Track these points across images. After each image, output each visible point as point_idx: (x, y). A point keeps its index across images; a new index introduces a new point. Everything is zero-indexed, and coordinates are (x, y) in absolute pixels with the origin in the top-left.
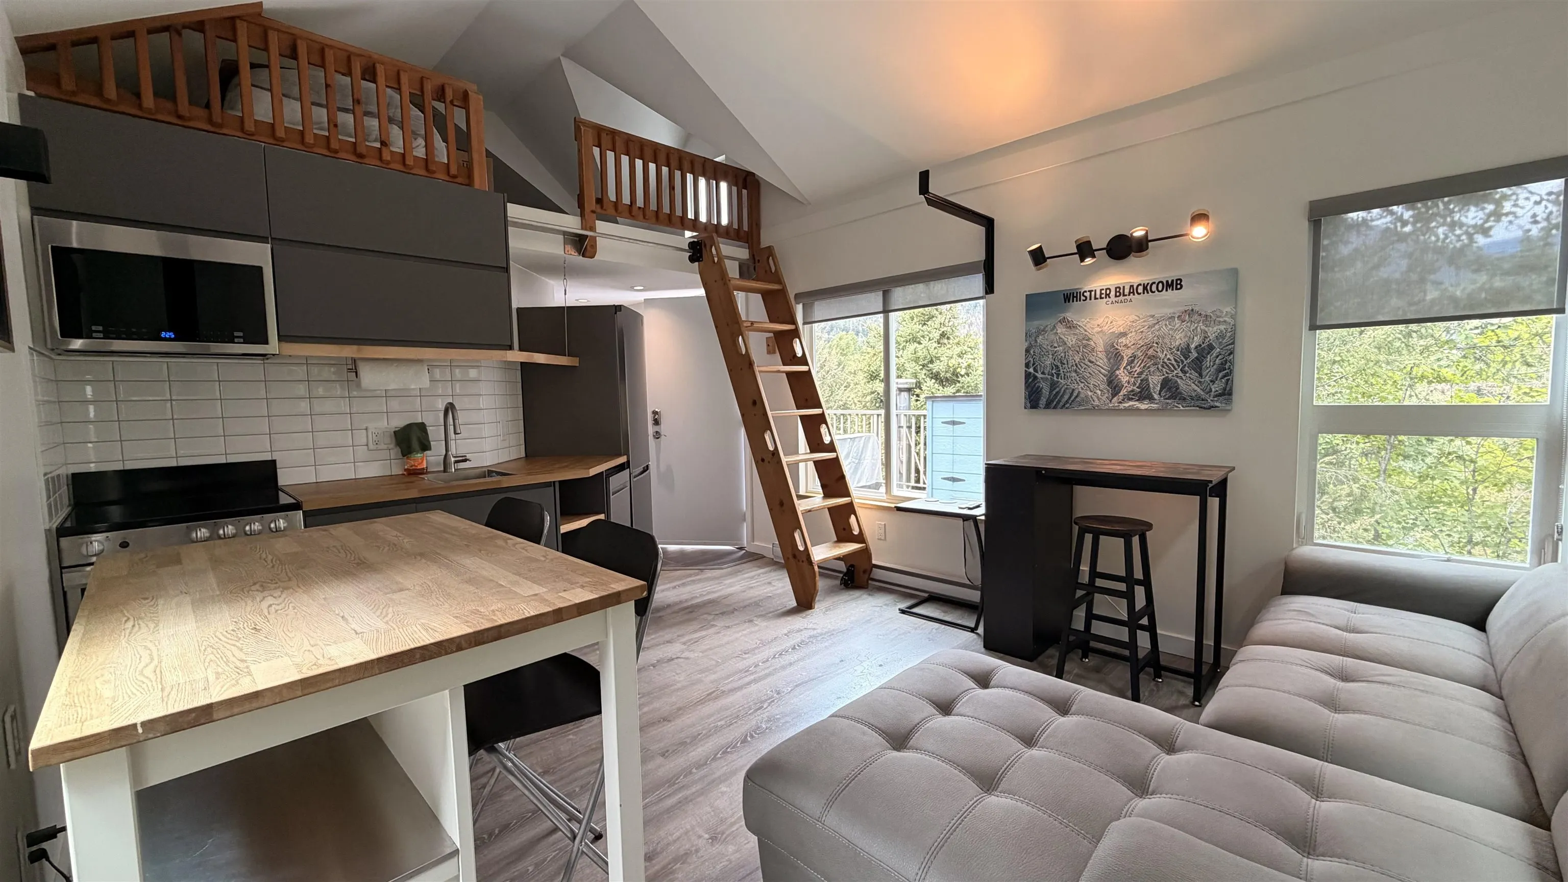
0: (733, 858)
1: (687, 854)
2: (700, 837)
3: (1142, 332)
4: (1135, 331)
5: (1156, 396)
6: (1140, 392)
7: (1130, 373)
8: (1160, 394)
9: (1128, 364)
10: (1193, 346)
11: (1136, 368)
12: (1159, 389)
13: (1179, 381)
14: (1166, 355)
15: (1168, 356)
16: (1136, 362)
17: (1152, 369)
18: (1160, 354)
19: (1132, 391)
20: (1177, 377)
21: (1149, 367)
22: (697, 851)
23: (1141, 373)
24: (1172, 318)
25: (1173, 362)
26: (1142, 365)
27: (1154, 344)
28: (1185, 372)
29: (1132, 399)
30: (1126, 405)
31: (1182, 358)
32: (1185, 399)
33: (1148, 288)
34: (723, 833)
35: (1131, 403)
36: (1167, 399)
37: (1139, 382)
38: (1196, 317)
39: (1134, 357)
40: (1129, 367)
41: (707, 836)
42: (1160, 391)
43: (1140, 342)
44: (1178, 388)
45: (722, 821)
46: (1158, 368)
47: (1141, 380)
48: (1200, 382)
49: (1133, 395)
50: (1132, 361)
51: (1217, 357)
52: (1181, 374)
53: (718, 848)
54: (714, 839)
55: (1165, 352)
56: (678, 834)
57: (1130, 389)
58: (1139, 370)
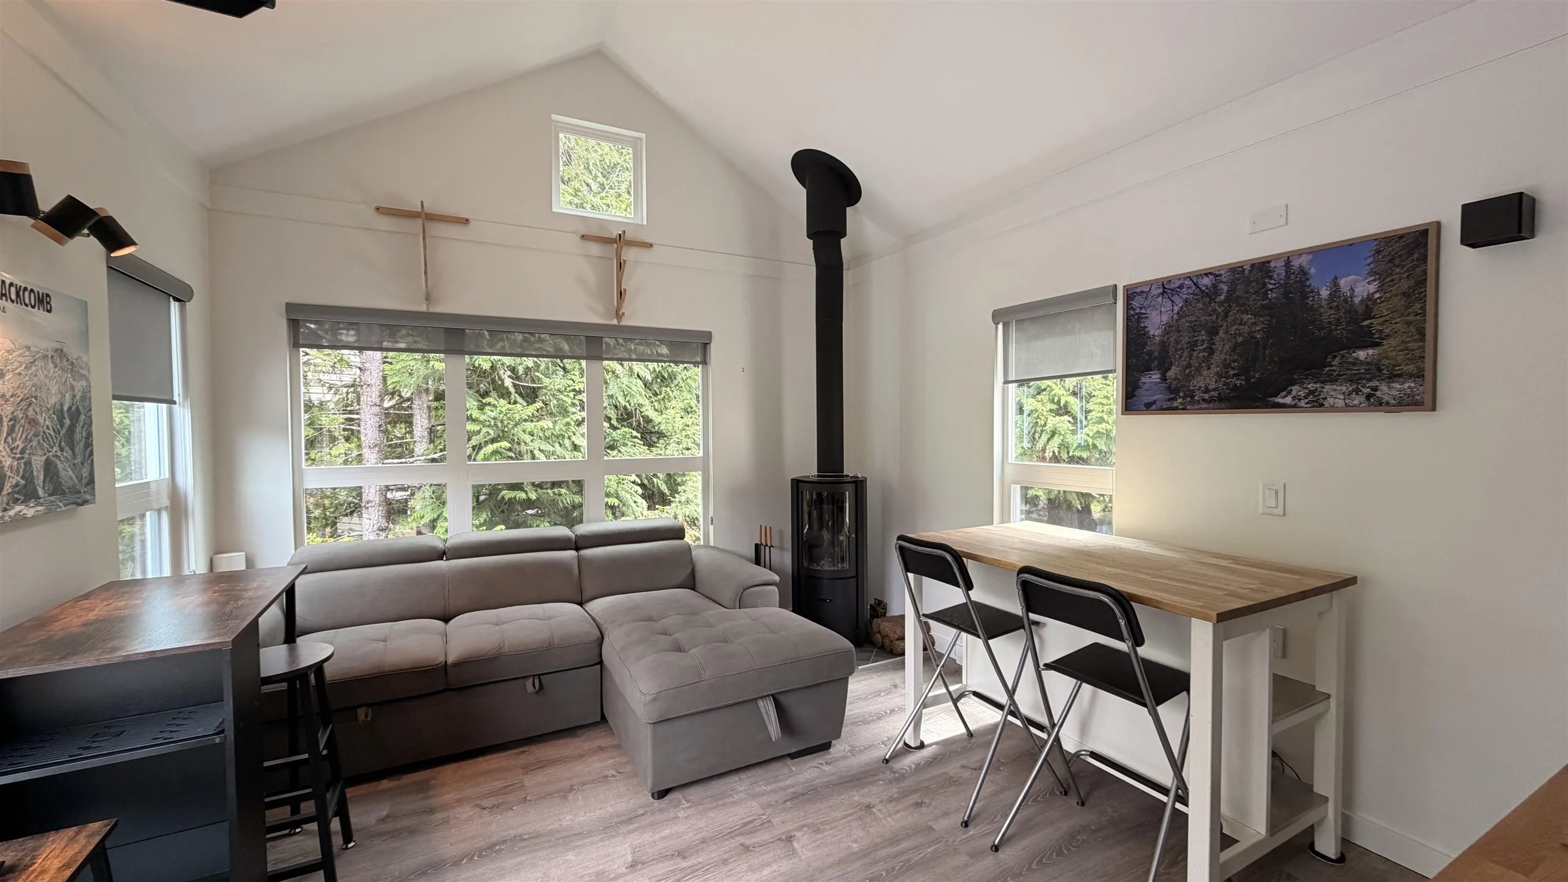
0: (855, 792)
1: (890, 801)
2: (879, 810)
3: (19, 374)
4: (13, 371)
5: (41, 492)
6: (25, 486)
7: (12, 450)
8: (43, 488)
9: (9, 434)
10: (65, 408)
11: (18, 443)
12: (42, 477)
13: (58, 463)
14: (45, 420)
15: (47, 423)
16: (17, 429)
17: (34, 443)
18: (39, 417)
19: (17, 485)
20: (57, 456)
21: (31, 441)
22: (881, 802)
23: (23, 452)
24: (45, 357)
25: (53, 434)
26: (24, 436)
27: (33, 400)
28: (62, 450)
29: (18, 500)
30: (12, 513)
31: (59, 427)
32: (64, 493)
33: (21, 293)
34: (861, 809)
35: (18, 508)
36: (50, 495)
37: (23, 466)
38: (65, 363)
39: (14, 419)
40: (10, 439)
41: (874, 810)
42: (44, 482)
43: (19, 392)
44: (58, 476)
45: (860, 818)
46: (39, 442)
47: (25, 464)
48: (74, 465)
49: (18, 493)
50: (14, 426)
51: (83, 426)
52: (59, 454)
53: (867, 800)
54: (869, 807)
55: (44, 415)
56: (899, 815)
57: (14, 482)
58: (21, 446)
